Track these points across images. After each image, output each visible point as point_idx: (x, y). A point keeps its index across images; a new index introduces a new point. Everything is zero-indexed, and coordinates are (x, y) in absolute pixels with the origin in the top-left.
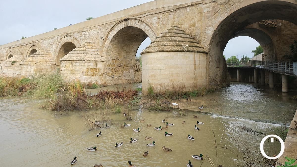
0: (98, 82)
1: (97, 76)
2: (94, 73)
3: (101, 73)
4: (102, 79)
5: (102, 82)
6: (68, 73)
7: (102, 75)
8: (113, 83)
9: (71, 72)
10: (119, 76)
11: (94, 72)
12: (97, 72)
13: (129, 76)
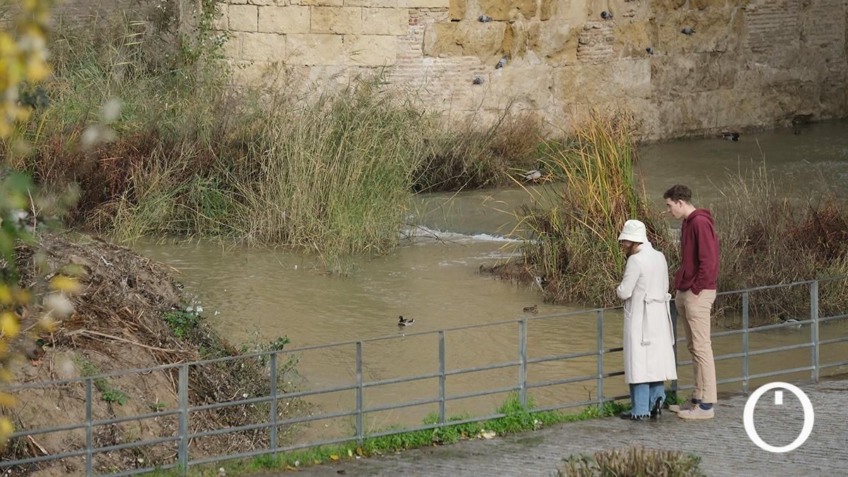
0: (541, 113)
1: (530, 53)
2: (511, 32)
3: (565, 30)
4: (578, 81)
5: (579, 115)
6: (283, 27)
7: (574, 43)
8: (663, 120)
9: (317, 16)
10: (714, 54)
11: (512, 13)
12: (536, 20)
13: (796, 44)
